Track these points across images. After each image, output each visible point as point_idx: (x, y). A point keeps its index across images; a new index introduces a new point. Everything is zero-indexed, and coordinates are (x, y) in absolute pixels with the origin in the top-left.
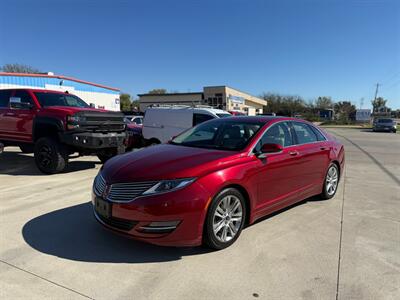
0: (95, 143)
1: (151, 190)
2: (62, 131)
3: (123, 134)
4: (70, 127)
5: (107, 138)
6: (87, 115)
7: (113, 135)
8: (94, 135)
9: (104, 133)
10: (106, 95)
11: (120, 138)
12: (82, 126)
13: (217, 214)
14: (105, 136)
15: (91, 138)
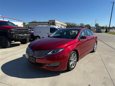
0: (20, 37)
1: (50, 53)
2: (9, 34)
3: (29, 35)
4: (11, 32)
5: (24, 36)
6: (17, 28)
7: (26, 35)
8: (20, 35)
9: (23, 34)
10: (19, 22)
11: (28, 36)
12: (15, 32)
13: (71, 59)
14: (23, 35)
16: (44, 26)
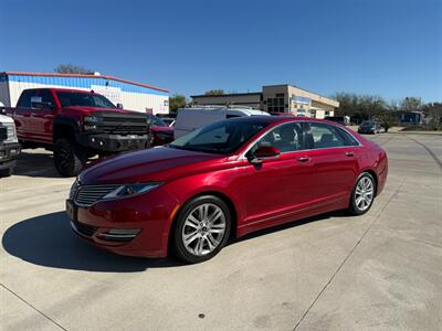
0: (112, 145)
1: (112, 195)
2: (78, 131)
3: (145, 137)
4: (87, 128)
5: (126, 141)
6: (105, 115)
7: (133, 137)
8: (111, 137)
9: (123, 135)
11: (141, 140)
12: (99, 126)
13: (188, 223)
14: (123, 138)
15: (109, 139)
16: (208, 108)
